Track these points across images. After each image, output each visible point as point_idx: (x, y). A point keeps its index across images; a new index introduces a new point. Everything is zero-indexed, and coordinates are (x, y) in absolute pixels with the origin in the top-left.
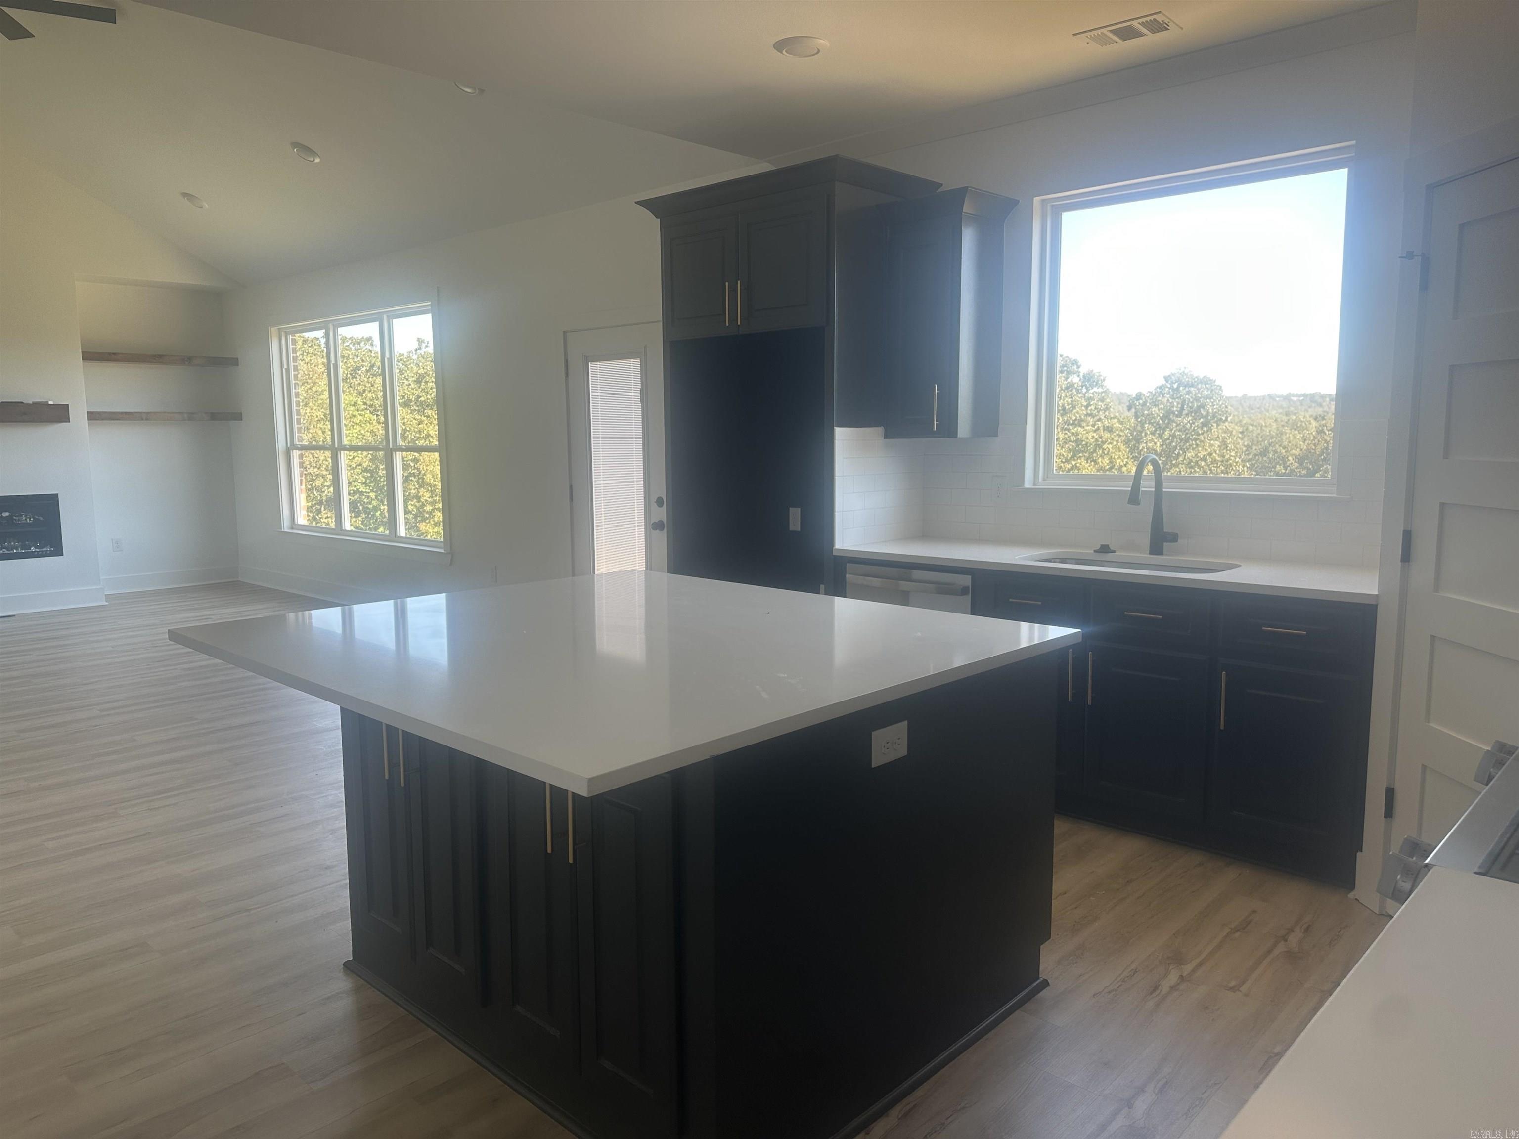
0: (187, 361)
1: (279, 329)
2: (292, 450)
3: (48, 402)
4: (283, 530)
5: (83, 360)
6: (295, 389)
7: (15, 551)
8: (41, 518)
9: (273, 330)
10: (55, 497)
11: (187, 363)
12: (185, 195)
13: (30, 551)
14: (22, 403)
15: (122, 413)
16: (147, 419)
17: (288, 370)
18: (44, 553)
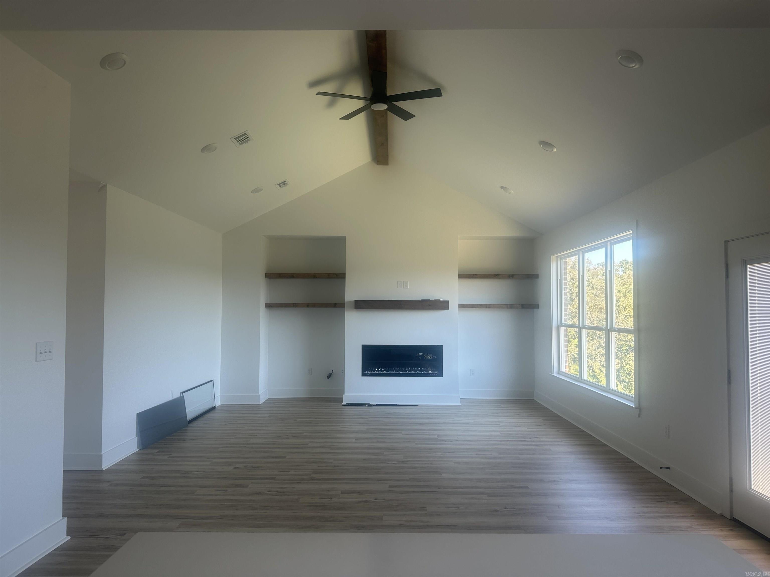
0: (511, 277)
1: (557, 257)
2: (561, 327)
3: (440, 300)
4: (553, 374)
5: (459, 278)
6: (565, 290)
7: (422, 372)
8: (435, 357)
9: (554, 257)
10: (440, 347)
11: (511, 278)
12: (502, 187)
13: (428, 373)
14: (430, 300)
15: (477, 304)
16: (489, 308)
17: (561, 280)
18: (435, 374)
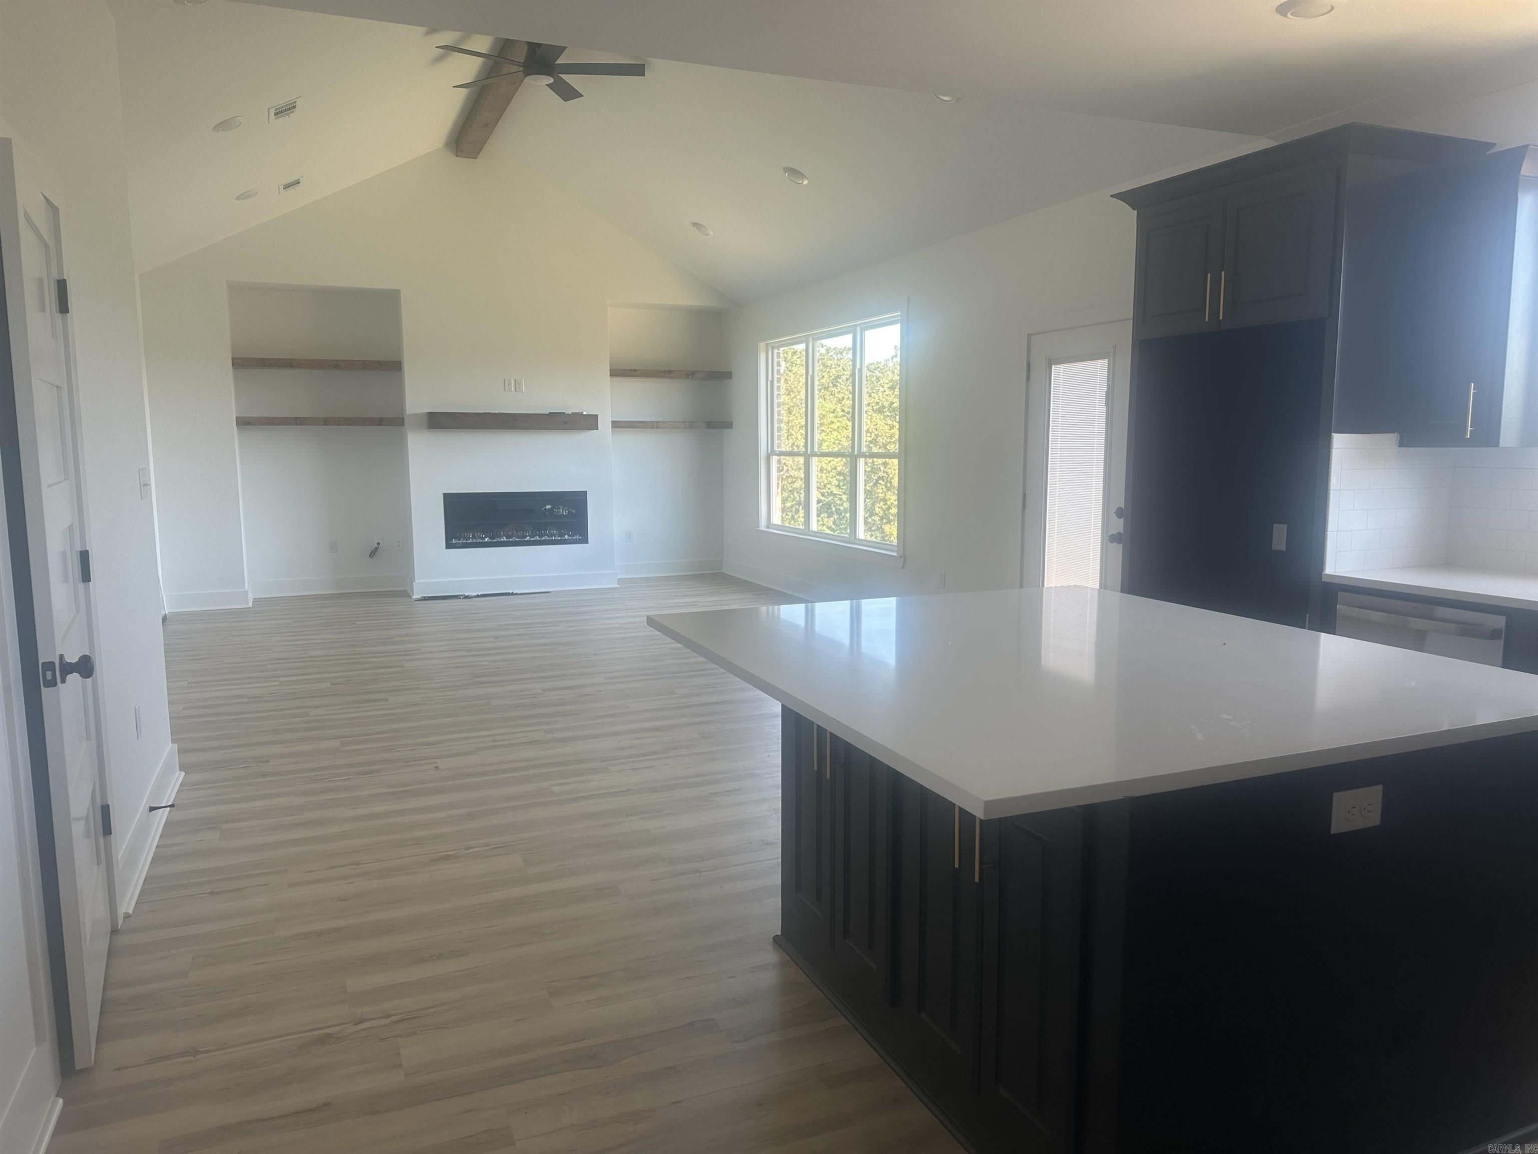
0: (691, 375)
1: (767, 344)
2: (772, 456)
3: (582, 413)
4: (760, 529)
5: (611, 375)
6: (777, 399)
7: (554, 538)
8: (574, 511)
9: (762, 345)
10: (584, 494)
11: (690, 377)
12: (695, 224)
13: (564, 538)
14: (564, 413)
15: (639, 422)
16: (657, 427)
17: (772, 382)
18: (575, 540)
